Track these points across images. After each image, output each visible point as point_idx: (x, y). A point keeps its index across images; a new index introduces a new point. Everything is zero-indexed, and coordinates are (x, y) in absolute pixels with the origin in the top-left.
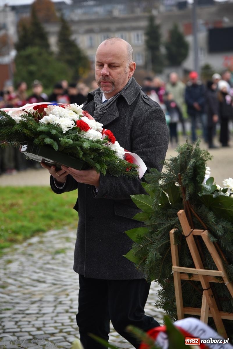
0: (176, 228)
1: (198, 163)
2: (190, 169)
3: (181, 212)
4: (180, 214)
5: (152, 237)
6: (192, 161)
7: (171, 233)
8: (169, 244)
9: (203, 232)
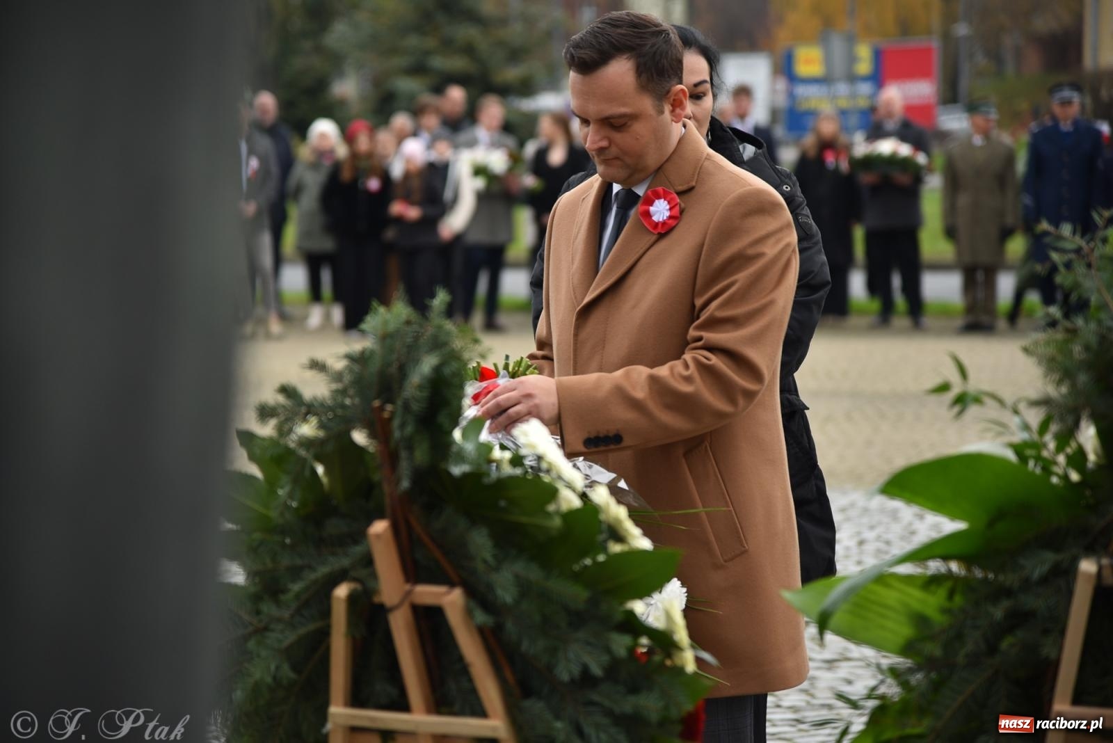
0: (355, 580)
1: (447, 371)
2: (420, 387)
3: (379, 527)
4: (378, 536)
5: (258, 612)
6: (428, 364)
7: (339, 599)
8: (323, 635)
9: (448, 593)
